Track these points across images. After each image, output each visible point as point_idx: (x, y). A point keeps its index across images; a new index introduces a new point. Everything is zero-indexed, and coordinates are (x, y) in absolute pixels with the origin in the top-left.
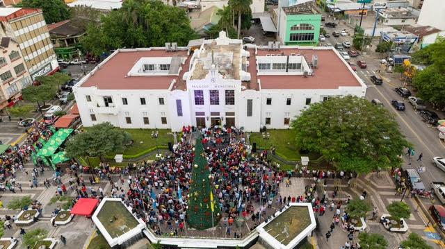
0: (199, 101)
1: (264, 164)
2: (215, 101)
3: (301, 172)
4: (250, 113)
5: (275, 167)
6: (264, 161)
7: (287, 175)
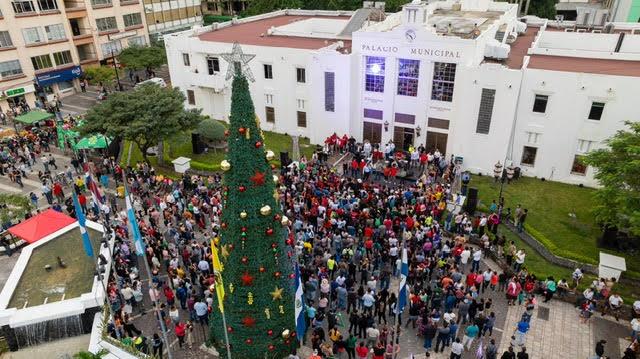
0: (374, 84)
1: (482, 246)
2: (408, 87)
3: (588, 294)
4: (483, 126)
5: (510, 259)
6: (485, 237)
7: (540, 291)
